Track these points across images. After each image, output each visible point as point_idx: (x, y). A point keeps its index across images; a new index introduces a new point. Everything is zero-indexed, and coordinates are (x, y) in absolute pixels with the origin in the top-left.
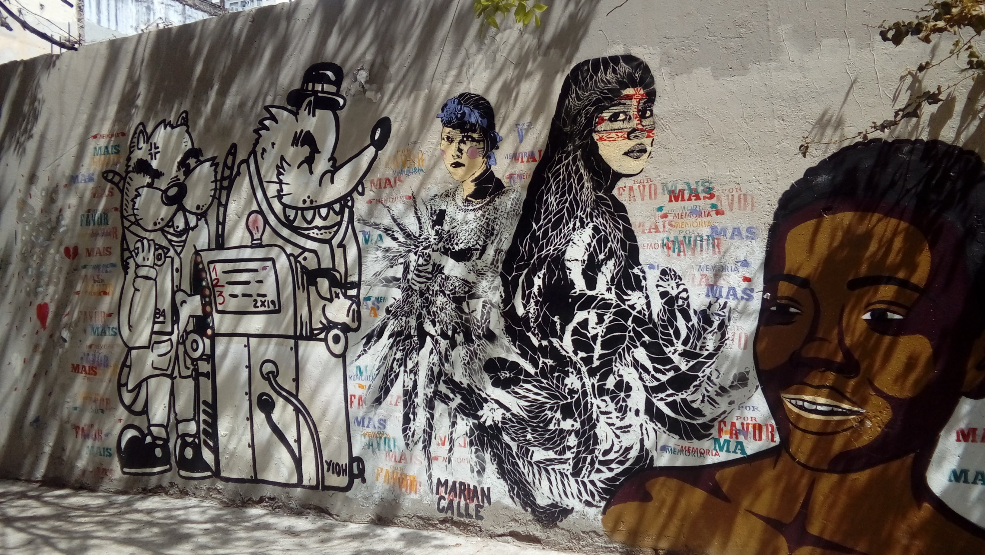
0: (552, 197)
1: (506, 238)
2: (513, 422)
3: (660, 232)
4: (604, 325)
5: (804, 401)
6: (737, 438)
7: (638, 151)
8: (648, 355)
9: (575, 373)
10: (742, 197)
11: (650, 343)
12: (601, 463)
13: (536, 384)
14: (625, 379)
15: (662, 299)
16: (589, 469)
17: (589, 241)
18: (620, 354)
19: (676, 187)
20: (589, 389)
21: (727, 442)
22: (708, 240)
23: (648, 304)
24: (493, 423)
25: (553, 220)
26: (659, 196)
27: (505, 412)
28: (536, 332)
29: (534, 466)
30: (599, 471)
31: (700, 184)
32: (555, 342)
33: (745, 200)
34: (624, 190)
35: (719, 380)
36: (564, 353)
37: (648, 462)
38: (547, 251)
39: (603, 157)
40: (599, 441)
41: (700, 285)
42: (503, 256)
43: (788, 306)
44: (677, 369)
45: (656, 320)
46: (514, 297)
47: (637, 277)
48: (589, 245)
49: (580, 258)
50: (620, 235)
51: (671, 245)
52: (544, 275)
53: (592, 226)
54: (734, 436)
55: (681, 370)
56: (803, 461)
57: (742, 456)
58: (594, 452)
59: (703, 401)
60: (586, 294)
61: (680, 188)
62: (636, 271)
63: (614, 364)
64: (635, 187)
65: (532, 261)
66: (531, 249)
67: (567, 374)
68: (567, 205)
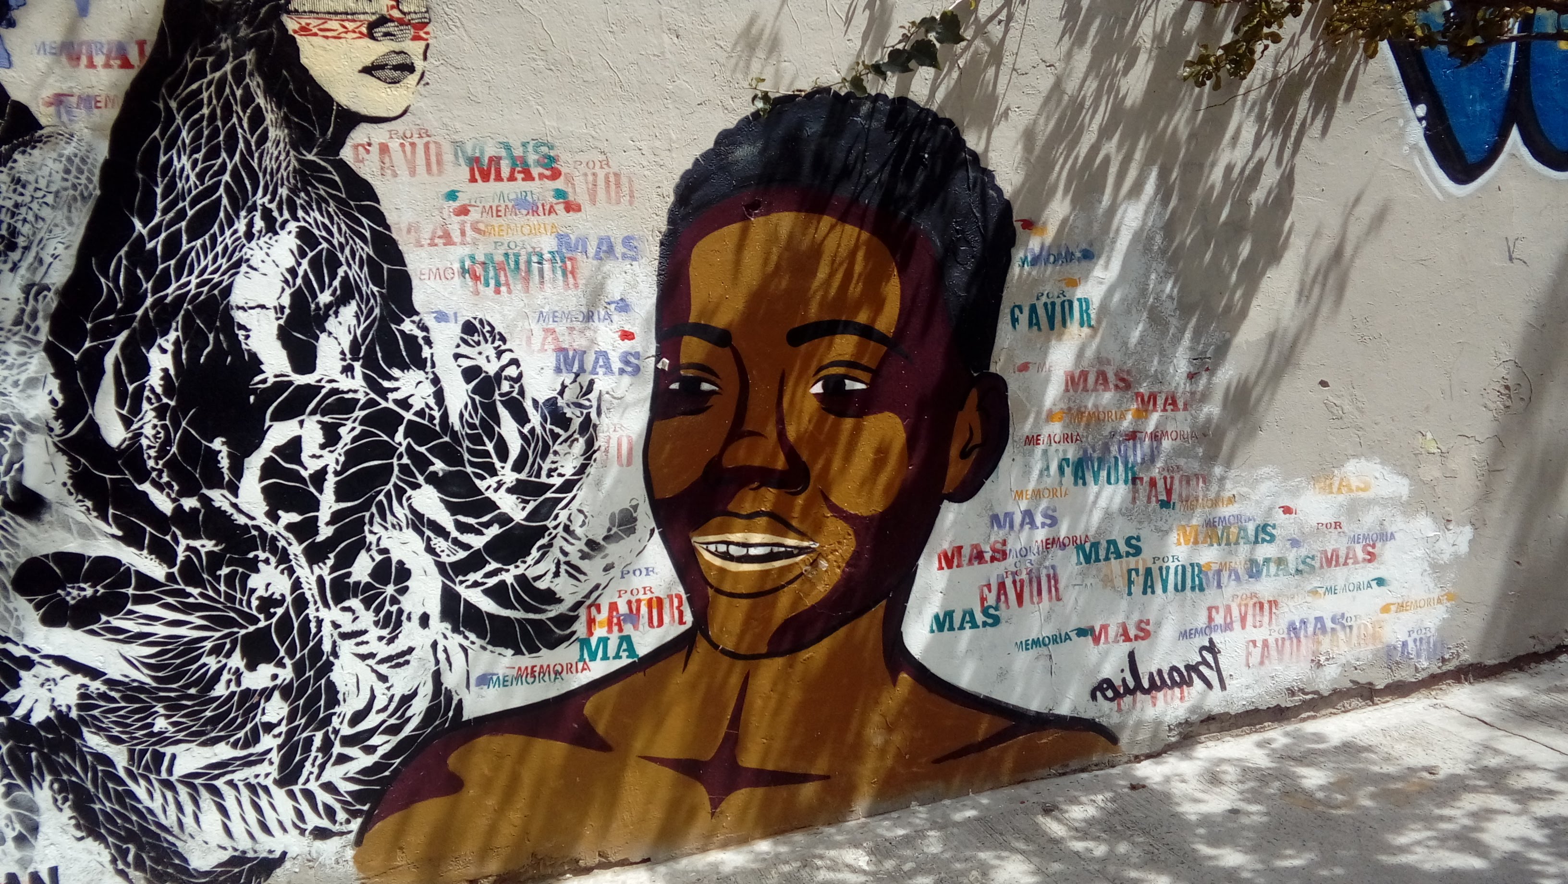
0: (184, 158)
1: (54, 256)
2: (113, 700)
3: (454, 244)
4: (340, 448)
5: (728, 543)
6: (621, 630)
7: (396, 68)
8: (442, 500)
9: (273, 560)
10: (612, 179)
11: (447, 474)
12: (348, 741)
13: (170, 600)
14: (395, 557)
15: (468, 381)
16: (319, 761)
17: (291, 262)
18: (380, 505)
19: (482, 152)
20: (310, 590)
21: (604, 641)
22: (553, 261)
23: (439, 396)
24: (52, 715)
25: (190, 213)
26: (449, 167)
27: (86, 681)
28: (165, 479)
29: (180, 787)
30: (343, 759)
31: (530, 148)
32: (219, 498)
33: (618, 185)
34: (368, 152)
35: (584, 528)
36: (242, 520)
37: (451, 714)
38: (180, 288)
39: (312, 72)
40: (340, 697)
41: (543, 350)
42: (51, 301)
43: (700, 380)
44: (504, 519)
45: (457, 427)
46: (93, 401)
47: (411, 340)
48: (293, 272)
49: (271, 303)
50: (366, 250)
51: (479, 270)
52: (177, 343)
53: (295, 230)
54: (615, 628)
55: (512, 520)
56: (730, 647)
57: (630, 661)
58: (330, 722)
59: (557, 574)
60: (291, 383)
61: (493, 154)
62: (408, 326)
63: (366, 528)
64: (394, 145)
65: (139, 313)
66: (133, 282)
67: (253, 566)
68: (226, 177)
